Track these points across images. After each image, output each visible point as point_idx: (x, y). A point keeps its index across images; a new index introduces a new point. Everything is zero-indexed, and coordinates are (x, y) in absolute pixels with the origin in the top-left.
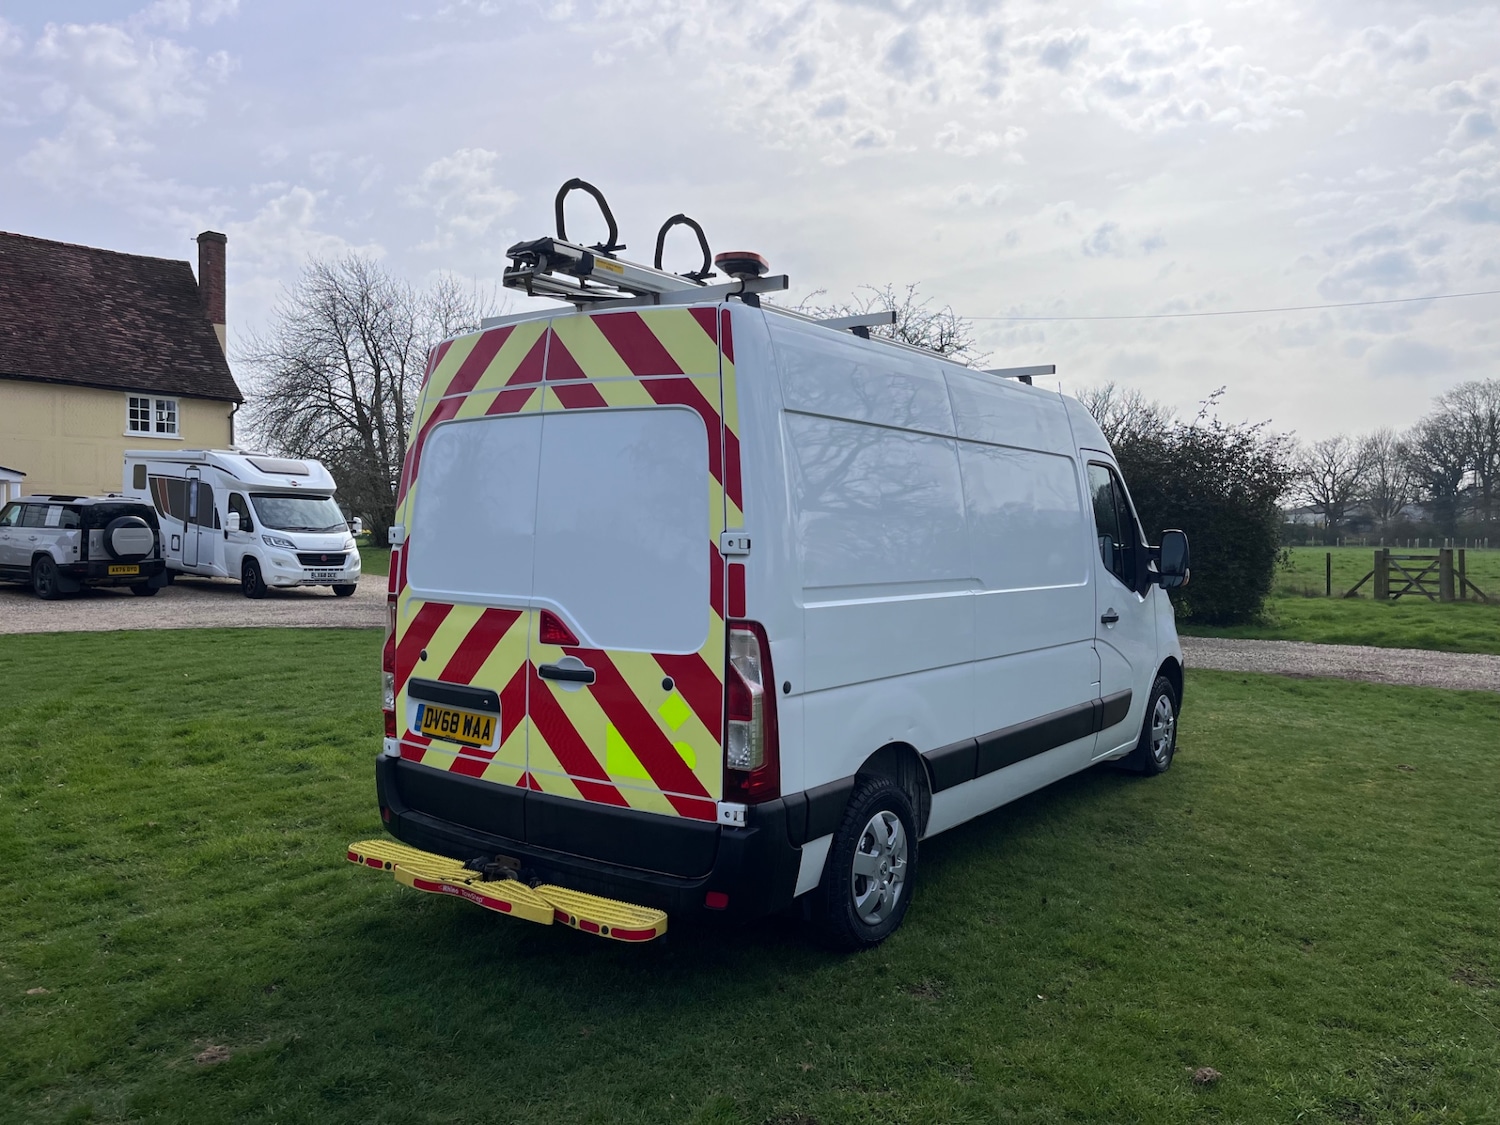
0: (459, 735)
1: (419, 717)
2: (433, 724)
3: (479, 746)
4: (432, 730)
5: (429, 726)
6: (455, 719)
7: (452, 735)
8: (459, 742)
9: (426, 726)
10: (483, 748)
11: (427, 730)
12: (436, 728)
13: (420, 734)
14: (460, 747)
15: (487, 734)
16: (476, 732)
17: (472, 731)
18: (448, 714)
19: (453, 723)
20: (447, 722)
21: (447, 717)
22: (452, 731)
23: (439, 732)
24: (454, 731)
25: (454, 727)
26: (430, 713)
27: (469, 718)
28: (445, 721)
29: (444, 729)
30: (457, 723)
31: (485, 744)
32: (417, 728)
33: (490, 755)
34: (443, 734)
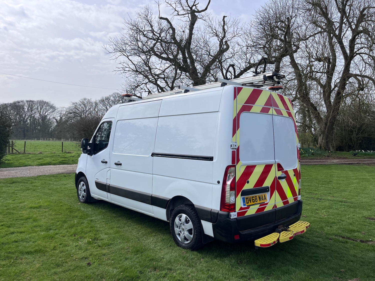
0: (258, 202)
1: (244, 202)
2: (249, 202)
3: (265, 202)
4: (250, 204)
5: (248, 203)
6: (256, 198)
7: (256, 203)
8: (259, 204)
9: (247, 203)
10: (265, 203)
11: (248, 204)
12: (251, 203)
13: (246, 206)
14: (259, 205)
15: (265, 199)
16: (263, 199)
17: (261, 199)
18: (254, 197)
19: (256, 199)
20: (254, 199)
21: (253, 198)
22: (256, 201)
23: (252, 203)
24: (257, 201)
25: (256, 200)
26: (247, 199)
27: (259, 196)
28: (253, 200)
29: (253, 202)
30: (257, 199)
31: (266, 201)
32: (244, 205)
33: (267, 204)
34: (254, 203)
